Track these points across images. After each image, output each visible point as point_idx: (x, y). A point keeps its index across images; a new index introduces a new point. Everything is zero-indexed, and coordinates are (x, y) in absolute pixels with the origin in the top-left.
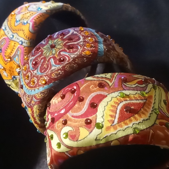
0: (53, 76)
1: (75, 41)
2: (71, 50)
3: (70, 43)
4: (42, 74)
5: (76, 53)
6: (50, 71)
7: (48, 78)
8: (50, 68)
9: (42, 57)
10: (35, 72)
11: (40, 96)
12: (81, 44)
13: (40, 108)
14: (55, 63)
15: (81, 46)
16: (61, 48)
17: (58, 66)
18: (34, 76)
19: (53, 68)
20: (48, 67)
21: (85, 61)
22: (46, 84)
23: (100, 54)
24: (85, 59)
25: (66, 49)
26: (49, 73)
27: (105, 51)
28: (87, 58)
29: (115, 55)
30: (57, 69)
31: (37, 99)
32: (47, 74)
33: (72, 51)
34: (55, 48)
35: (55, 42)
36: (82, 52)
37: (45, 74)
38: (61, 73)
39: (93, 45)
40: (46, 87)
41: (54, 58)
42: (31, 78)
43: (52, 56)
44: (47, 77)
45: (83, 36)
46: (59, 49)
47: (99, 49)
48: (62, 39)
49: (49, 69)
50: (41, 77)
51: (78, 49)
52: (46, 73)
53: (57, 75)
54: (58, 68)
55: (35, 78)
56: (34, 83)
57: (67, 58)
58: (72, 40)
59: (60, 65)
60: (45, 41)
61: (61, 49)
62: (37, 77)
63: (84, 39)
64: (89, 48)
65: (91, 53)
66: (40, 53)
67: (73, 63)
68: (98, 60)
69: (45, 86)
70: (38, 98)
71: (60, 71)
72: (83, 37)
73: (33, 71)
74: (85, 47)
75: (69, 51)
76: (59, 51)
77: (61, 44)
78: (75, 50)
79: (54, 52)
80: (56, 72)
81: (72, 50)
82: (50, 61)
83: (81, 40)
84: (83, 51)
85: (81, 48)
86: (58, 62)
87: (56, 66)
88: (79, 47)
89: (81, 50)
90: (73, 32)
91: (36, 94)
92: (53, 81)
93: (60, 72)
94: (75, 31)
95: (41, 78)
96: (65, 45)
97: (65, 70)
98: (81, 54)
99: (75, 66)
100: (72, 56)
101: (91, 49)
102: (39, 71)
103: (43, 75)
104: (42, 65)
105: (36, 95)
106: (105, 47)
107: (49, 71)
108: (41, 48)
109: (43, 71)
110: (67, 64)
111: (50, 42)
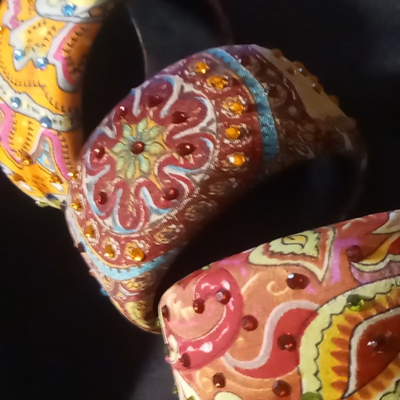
0: (160, 240)
1: (195, 124)
2: (191, 155)
3: (183, 134)
4: (129, 232)
5: (204, 168)
6: (147, 226)
7: (148, 246)
8: (147, 219)
9: (116, 181)
10: (109, 221)
11: (136, 285)
12: (213, 133)
13: (144, 307)
14: (156, 201)
15: (215, 137)
16: (162, 154)
17: (165, 212)
18: (108, 234)
19: (154, 218)
20: (138, 212)
21: (234, 186)
22: (144, 260)
23: (269, 154)
24: (233, 180)
25: (176, 155)
26: (147, 231)
27: (282, 136)
28: (237, 175)
29: (310, 138)
30: (165, 221)
31: (131, 292)
32: (142, 234)
33: (192, 161)
34: (145, 154)
35: (140, 130)
36: (220, 159)
37: (138, 235)
38: (178, 231)
39: (244, 126)
40: (147, 266)
41: (150, 186)
42: (102, 238)
43: (142, 180)
44: (143, 242)
45: (211, 96)
46: (158, 156)
47: (265, 135)
48: (156, 118)
49: (143, 219)
50: (128, 240)
51: (207, 151)
52: (139, 232)
53: (167, 236)
54: (169, 218)
55: (112, 240)
56: (113, 252)
57: (185, 186)
58: (184, 120)
59: (170, 209)
60: (111, 128)
61: (163, 158)
62: (117, 239)
63: (217, 107)
64: (237, 142)
65: (246, 155)
66: (108, 167)
67: (204, 200)
68: (267, 172)
69: (143, 265)
70: (134, 289)
71: (173, 226)
72: (214, 102)
73: (102, 218)
74: (226, 141)
75: (185, 160)
76: (157, 164)
77: (159, 140)
78: (200, 155)
79: (145, 168)
80: (165, 230)
81: (193, 158)
82: (141, 195)
83: (210, 115)
84: (223, 156)
85: (215, 148)
86: (162, 199)
87: (161, 210)
88: (211, 145)
89: (217, 152)
90: (182, 88)
91: (126, 280)
92: (163, 252)
93: (174, 229)
94: (186, 79)
95: (129, 244)
96: (169, 141)
97: (186, 223)
98: (219, 169)
99: (210, 205)
100: (198, 178)
101: (244, 143)
102: (118, 222)
103: (133, 236)
104: (123, 206)
105: (125, 282)
106: (278, 120)
107: (144, 225)
108: (107, 150)
109: (128, 225)
110: (189, 205)
111: (127, 133)
